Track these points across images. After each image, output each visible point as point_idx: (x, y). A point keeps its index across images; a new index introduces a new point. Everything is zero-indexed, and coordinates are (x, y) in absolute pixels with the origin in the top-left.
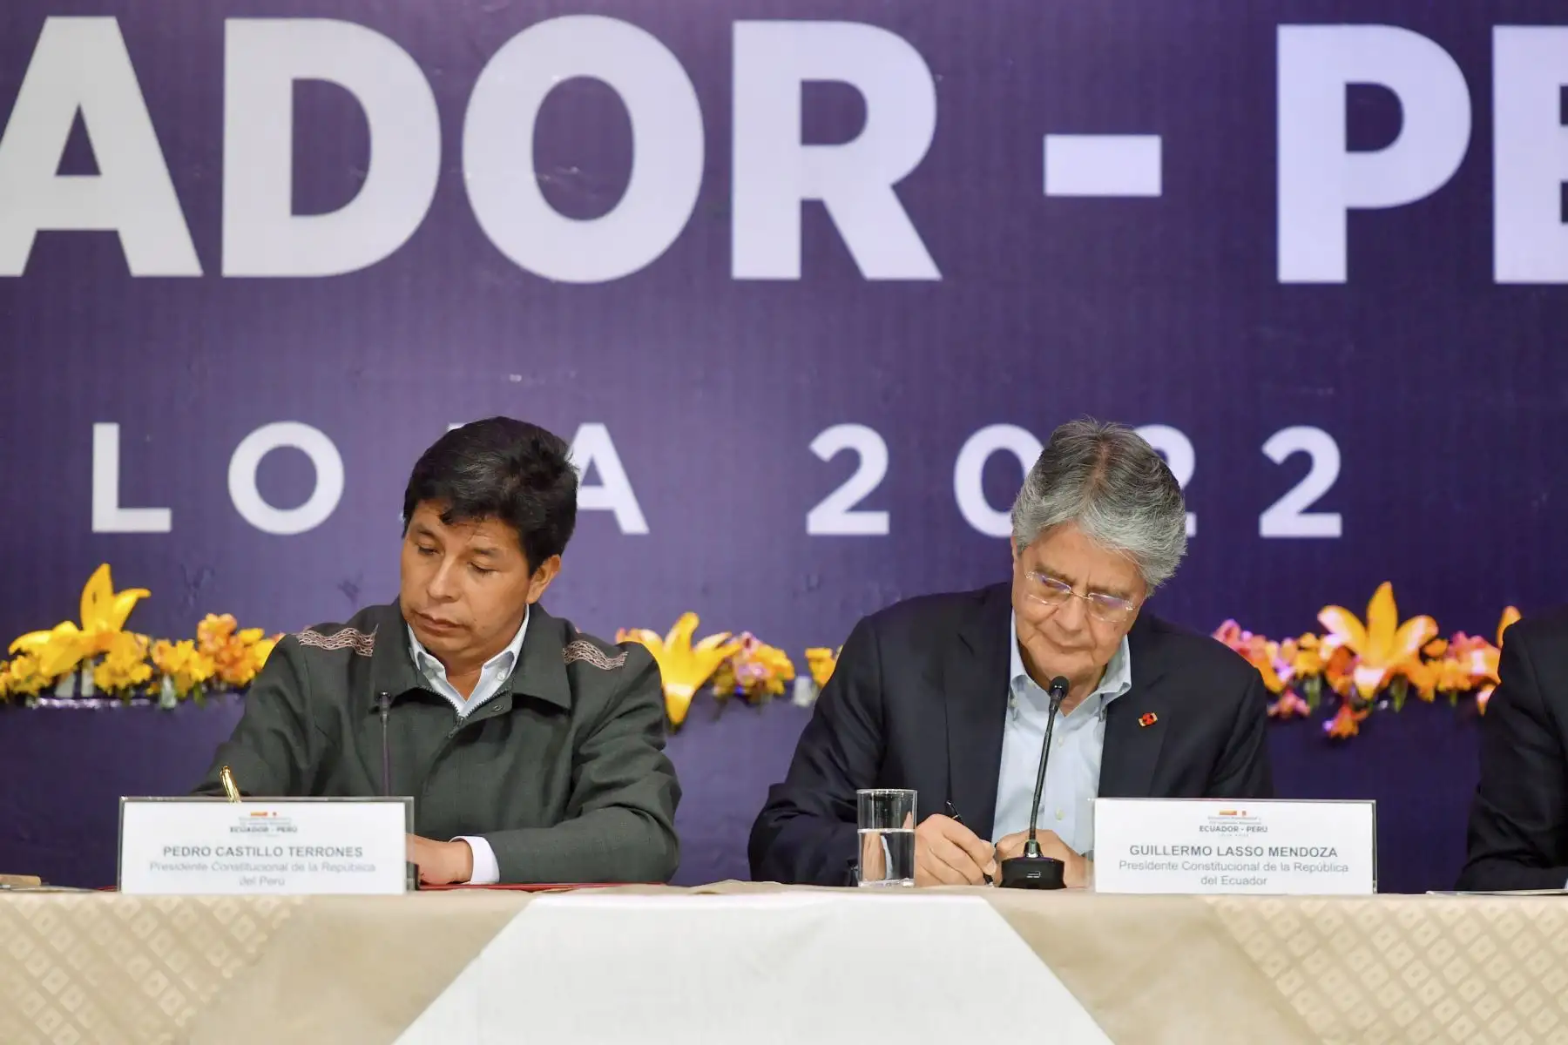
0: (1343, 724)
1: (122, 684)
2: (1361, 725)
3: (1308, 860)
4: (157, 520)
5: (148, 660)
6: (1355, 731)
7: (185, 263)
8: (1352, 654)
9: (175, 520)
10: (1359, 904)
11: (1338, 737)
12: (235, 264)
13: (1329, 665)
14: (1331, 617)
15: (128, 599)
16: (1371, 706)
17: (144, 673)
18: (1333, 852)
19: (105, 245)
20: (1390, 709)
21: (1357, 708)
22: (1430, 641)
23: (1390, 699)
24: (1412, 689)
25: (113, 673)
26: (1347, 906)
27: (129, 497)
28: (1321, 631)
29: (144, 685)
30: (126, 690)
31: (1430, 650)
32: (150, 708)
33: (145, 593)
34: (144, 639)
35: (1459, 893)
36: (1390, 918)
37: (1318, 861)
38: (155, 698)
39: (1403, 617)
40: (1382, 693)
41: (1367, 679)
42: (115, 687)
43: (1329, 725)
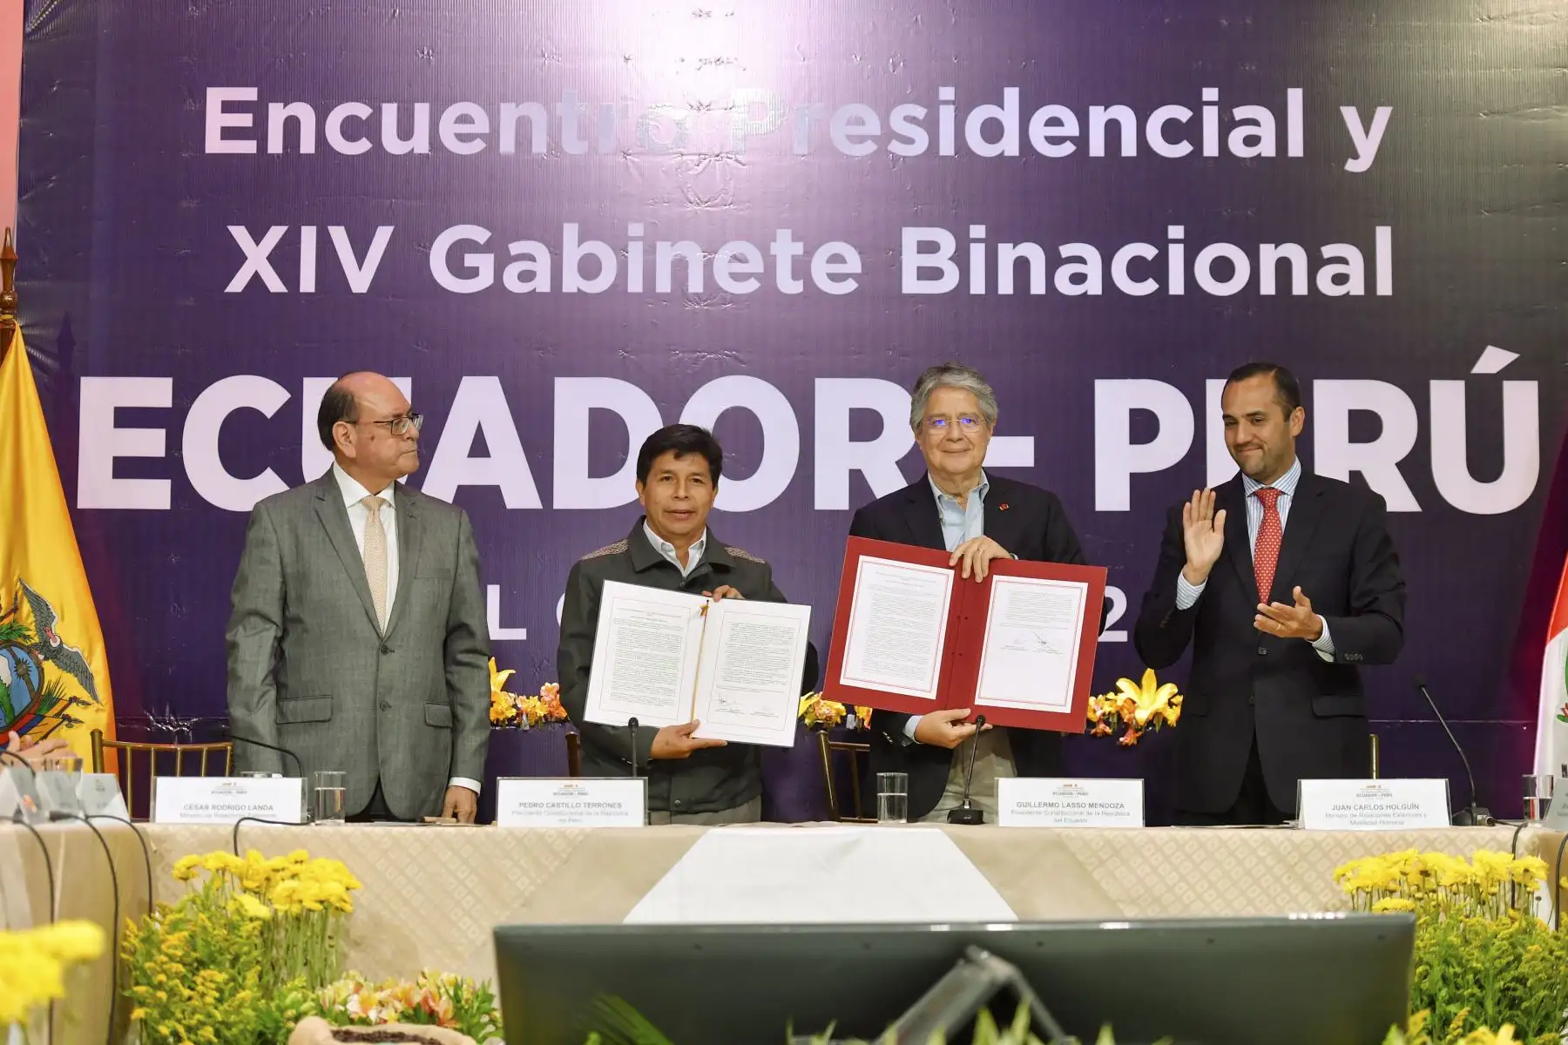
0: (1128, 739)
1: (501, 718)
2: (1138, 739)
3: (1110, 810)
4: (519, 634)
5: (515, 706)
6: (1136, 742)
7: (533, 501)
8: (1134, 702)
9: (528, 633)
10: (1136, 832)
11: (1127, 745)
12: (559, 504)
13: (1122, 708)
14: (1123, 683)
15: (505, 675)
16: (1143, 730)
17: (514, 712)
18: (1122, 806)
19: (494, 492)
20: (1153, 731)
21: (1137, 731)
22: (1174, 696)
23: (1154, 726)
24: (1165, 720)
25: (497, 713)
26: (1129, 833)
27: (504, 624)
28: (1117, 691)
29: (513, 718)
30: (503, 721)
31: (1174, 700)
32: (516, 729)
33: (513, 671)
34: (512, 695)
35: (1187, 827)
36: (1152, 840)
37: (1114, 810)
38: (519, 725)
39: (1160, 684)
40: (1150, 723)
41: (1142, 715)
42: (498, 720)
43: (1121, 739)
